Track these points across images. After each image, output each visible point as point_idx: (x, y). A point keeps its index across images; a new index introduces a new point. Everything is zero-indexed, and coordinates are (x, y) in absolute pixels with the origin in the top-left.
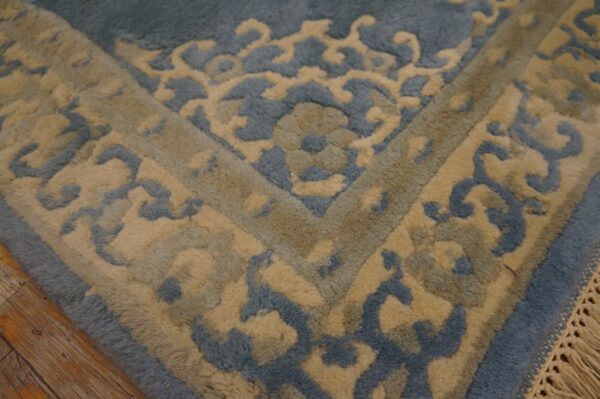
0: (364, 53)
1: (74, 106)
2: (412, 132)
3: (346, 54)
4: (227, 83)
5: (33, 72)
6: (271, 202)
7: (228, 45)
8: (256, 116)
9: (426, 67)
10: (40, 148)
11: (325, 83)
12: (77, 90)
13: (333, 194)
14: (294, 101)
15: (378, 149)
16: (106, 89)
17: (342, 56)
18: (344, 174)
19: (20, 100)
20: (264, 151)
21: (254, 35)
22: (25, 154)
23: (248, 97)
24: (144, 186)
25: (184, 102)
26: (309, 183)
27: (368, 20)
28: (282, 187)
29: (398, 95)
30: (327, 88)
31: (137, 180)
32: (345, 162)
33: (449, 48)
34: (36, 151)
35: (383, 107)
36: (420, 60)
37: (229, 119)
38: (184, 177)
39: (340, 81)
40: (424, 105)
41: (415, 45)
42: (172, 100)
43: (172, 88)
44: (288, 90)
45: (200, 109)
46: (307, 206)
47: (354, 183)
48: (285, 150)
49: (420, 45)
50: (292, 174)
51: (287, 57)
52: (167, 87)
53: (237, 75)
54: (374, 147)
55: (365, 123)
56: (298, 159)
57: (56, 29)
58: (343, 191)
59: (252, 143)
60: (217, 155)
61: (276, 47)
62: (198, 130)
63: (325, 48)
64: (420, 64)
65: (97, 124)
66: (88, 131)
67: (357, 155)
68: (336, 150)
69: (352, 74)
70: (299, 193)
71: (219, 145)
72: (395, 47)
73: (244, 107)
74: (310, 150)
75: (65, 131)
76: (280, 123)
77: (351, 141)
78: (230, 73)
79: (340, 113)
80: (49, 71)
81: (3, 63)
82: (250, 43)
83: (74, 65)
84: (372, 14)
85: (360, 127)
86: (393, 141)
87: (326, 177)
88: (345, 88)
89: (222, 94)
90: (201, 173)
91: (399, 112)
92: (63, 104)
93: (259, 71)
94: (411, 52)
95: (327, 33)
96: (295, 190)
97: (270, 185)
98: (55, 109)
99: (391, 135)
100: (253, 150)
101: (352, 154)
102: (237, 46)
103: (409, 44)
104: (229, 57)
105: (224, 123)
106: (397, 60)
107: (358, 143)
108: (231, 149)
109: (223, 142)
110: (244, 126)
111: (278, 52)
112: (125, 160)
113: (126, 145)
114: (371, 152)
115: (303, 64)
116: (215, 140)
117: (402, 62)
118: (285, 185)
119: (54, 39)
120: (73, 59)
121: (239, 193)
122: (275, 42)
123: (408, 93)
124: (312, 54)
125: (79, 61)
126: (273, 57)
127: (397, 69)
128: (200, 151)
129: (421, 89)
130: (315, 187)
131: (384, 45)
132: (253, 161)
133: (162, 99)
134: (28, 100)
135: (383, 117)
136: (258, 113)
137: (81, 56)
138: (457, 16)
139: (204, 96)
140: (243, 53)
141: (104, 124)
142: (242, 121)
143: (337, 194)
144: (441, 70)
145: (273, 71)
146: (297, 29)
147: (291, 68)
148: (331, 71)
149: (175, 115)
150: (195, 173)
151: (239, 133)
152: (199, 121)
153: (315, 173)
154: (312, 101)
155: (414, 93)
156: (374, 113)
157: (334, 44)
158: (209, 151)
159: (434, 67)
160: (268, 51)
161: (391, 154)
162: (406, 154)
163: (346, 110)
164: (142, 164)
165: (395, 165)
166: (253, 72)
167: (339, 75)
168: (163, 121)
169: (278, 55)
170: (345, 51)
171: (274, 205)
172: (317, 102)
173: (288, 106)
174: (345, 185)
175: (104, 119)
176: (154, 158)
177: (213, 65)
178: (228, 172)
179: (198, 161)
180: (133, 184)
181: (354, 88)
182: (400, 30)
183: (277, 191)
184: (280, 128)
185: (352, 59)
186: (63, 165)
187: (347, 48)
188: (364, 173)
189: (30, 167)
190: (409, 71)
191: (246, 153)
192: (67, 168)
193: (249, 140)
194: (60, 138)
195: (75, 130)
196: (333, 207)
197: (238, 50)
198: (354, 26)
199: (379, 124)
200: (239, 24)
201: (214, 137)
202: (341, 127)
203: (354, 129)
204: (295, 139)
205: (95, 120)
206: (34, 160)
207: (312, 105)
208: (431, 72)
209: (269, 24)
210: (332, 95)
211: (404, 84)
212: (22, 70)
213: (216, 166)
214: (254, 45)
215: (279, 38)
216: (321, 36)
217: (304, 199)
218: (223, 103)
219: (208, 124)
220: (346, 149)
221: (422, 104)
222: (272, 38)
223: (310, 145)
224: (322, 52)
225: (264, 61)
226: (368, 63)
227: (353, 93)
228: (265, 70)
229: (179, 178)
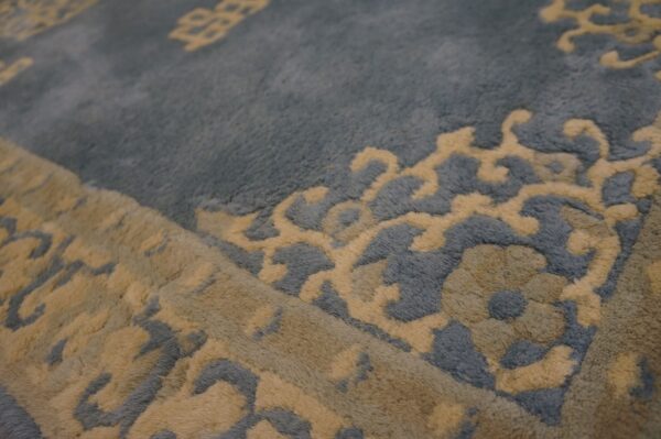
0: (532, 160)
1: (152, 311)
2: (646, 257)
3: (508, 166)
4: (356, 241)
5: (98, 272)
6: (471, 415)
7: (345, 189)
8: (411, 281)
9: (624, 159)
10: (113, 380)
11: (494, 213)
12: (155, 287)
13: (562, 381)
14: (459, 247)
15: (605, 293)
16: (193, 280)
17: (504, 170)
18: (567, 344)
19: (84, 314)
20: (435, 331)
21: (377, 168)
22: (95, 392)
23: (392, 254)
24: (268, 419)
25: (303, 279)
26: (519, 371)
27: (521, 116)
28: (479, 385)
29: (601, 207)
30: (499, 219)
31: (256, 411)
32: (562, 324)
33: (645, 125)
34: (109, 386)
35: (589, 229)
36: (611, 150)
37: (373, 292)
38: (326, 395)
39: (515, 204)
40: (644, 211)
41: (597, 134)
42: (285, 280)
43: (282, 263)
44: (445, 234)
45: (327, 285)
46: (529, 410)
47: (588, 354)
48: (467, 324)
49: (603, 131)
50: (489, 360)
51: (430, 187)
52: (275, 262)
53: (368, 226)
54: (598, 291)
55: (571, 257)
56: (490, 335)
57: (122, 211)
58: (577, 371)
59: (415, 323)
60: (368, 351)
61: (411, 177)
62: (332, 317)
63: (479, 164)
64: (613, 156)
65: (187, 332)
66: (176, 346)
67: (576, 310)
68: (543, 307)
69: (527, 192)
70: (509, 390)
71: (368, 336)
72: (570, 141)
73: (389, 271)
74: (503, 317)
75: (145, 350)
76: (448, 284)
77: (560, 291)
78: (357, 225)
79: (530, 251)
80: (118, 268)
81: (62, 267)
82: (374, 180)
83: (148, 254)
84: (523, 107)
85: (566, 266)
86: (622, 277)
87: (542, 355)
88: (523, 213)
89: (354, 259)
90: (350, 385)
91: (613, 231)
92: (139, 310)
93: (398, 215)
94: (595, 143)
95: (473, 145)
96: (501, 385)
97: (460, 385)
98: (129, 319)
99: (615, 267)
100: (419, 333)
101: (568, 310)
102: (358, 187)
103: (587, 134)
104: (350, 204)
105: (368, 298)
106: (581, 158)
107: (572, 291)
108: (385, 337)
109: (371, 329)
110: (396, 299)
111: (416, 183)
112: (234, 382)
113: (232, 358)
114: (596, 300)
115: (454, 193)
116: (359, 327)
117: (588, 160)
118: (483, 381)
119: (120, 224)
120: (145, 246)
121: (417, 408)
122: (408, 171)
123: (614, 200)
124: (462, 176)
125: (154, 247)
126: (410, 191)
127: (585, 171)
128: (341, 349)
129: (630, 190)
130: (531, 376)
131: (555, 143)
132: (423, 350)
133: (271, 280)
134: (93, 312)
135: (593, 243)
136: (413, 277)
137: (154, 240)
138: (638, 83)
139: (329, 266)
140: (369, 195)
141: (197, 331)
142: (392, 292)
143: (569, 380)
144: (648, 157)
145: (416, 211)
146: (433, 149)
147: (441, 202)
148: (497, 194)
149: (293, 300)
150: (342, 386)
151: (394, 311)
152: (330, 303)
153: (524, 351)
154: (485, 243)
155: (623, 198)
156: (578, 241)
157: (487, 157)
158: (355, 347)
159: (636, 156)
160: (402, 185)
161: (627, 299)
162: (650, 292)
163: (536, 244)
164: (260, 384)
165: (640, 315)
166: (390, 218)
167: (510, 196)
168: (279, 313)
169: (417, 188)
170: (505, 162)
171: (475, 417)
172: (493, 243)
173: (452, 255)
174: (575, 362)
175: (195, 324)
176: (275, 372)
177: (331, 220)
178: (392, 377)
179: (343, 366)
180: (251, 419)
181: (537, 210)
182: (569, 118)
183: (475, 394)
184: (451, 291)
185: (519, 172)
186: (147, 402)
187: (506, 158)
188: (597, 336)
189: (101, 411)
190: (603, 169)
191: (411, 340)
192: (153, 407)
193: (410, 320)
194: (138, 362)
195: (158, 346)
196: (569, 403)
197: (361, 192)
198: (506, 127)
199: (592, 254)
200: (353, 157)
201: (356, 323)
202: (538, 271)
203: (558, 271)
204: (476, 304)
205: (183, 326)
206: (107, 400)
207: (486, 249)
208: (635, 163)
209: (391, 149)
210: (509, 226)
211: (603, 190)
212: (84, 273)
213: (371, 369)
214: (381, 181)
215: (412, 166)
216: (467, 151)
217: (519, 399)
218: (358, 271)
219: (344, 305)
220: (557, 303)
221: (640, 210)
222: (403, 167)
223: (502, 308)
224: (476, 171)
225: (399, 199)
226: (543, 172)
227: (538, 218)
228: (406, 212)
229: (319, 397)
